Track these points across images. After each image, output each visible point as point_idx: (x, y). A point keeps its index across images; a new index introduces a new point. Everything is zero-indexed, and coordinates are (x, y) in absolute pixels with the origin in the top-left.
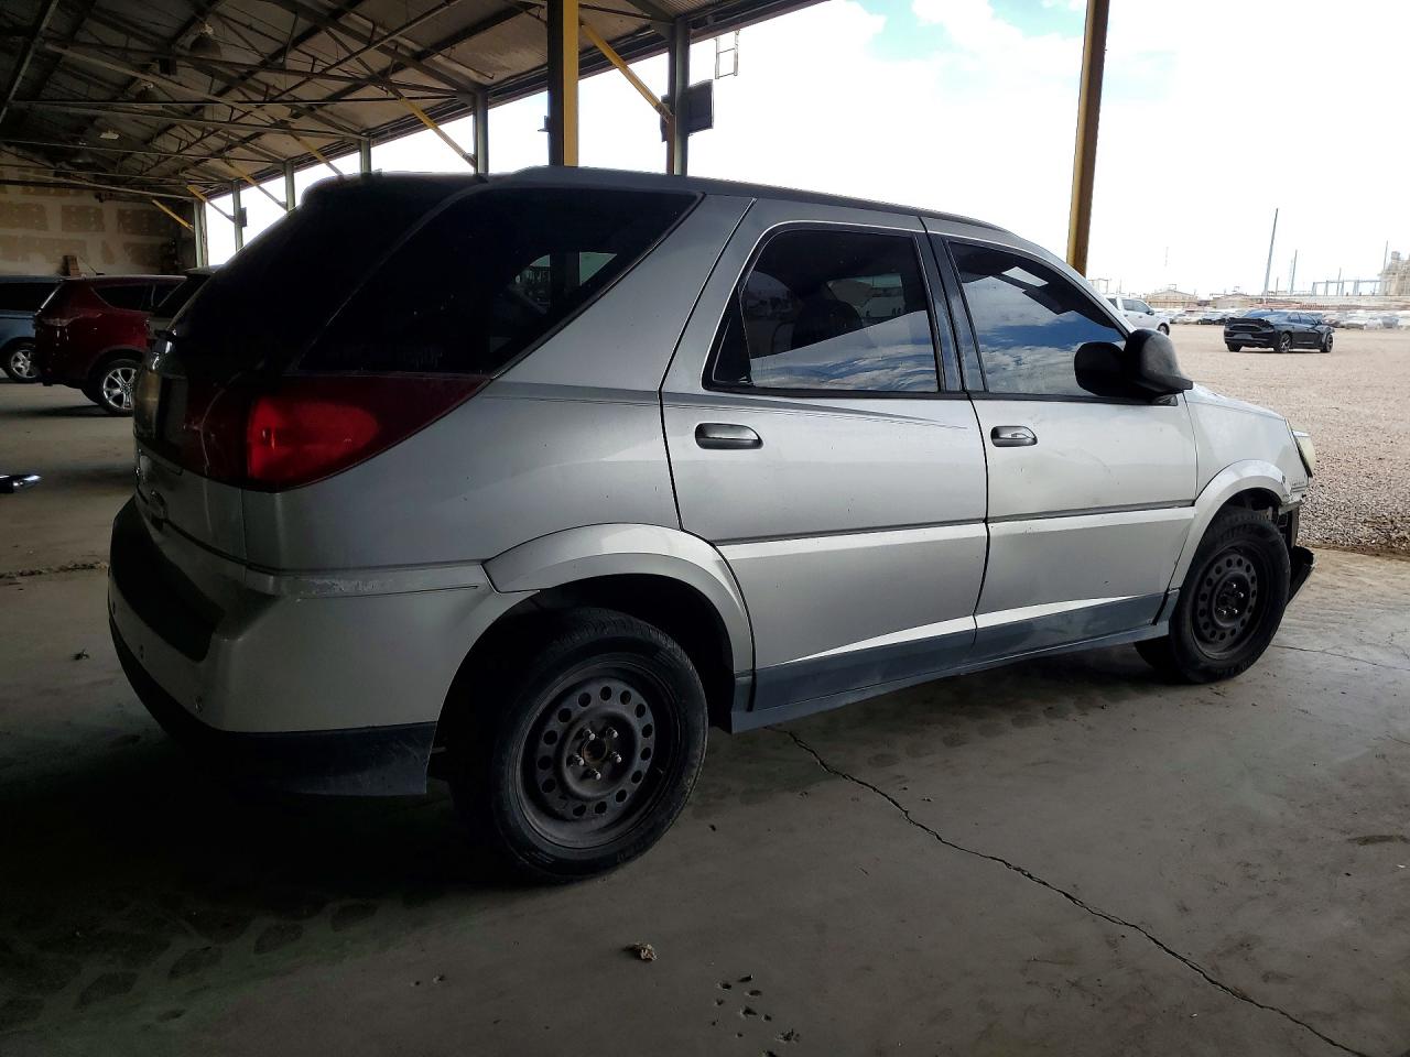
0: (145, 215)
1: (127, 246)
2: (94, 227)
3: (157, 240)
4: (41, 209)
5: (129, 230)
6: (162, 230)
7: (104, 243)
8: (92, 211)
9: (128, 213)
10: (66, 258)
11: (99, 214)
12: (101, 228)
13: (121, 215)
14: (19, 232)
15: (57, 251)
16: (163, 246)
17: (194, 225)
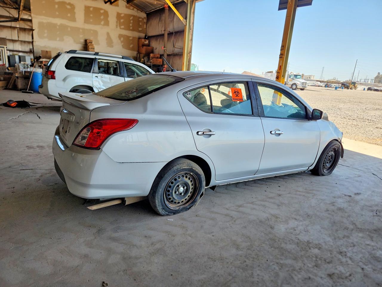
0: (131, 18)
1: (120, 36)
2: (102, 23)
3: (136, 34)
5: (123, 27)
6: (140, 29)
7: (108, 34)
8: (102, 11)
9: (122, 15)
10: (86, 41)
11: (106, 14)
12: (107, 24)
13: (119, 16)
14: (58, 21)
15: (81, 36)
16: (139, 38)
17: (186, 18)
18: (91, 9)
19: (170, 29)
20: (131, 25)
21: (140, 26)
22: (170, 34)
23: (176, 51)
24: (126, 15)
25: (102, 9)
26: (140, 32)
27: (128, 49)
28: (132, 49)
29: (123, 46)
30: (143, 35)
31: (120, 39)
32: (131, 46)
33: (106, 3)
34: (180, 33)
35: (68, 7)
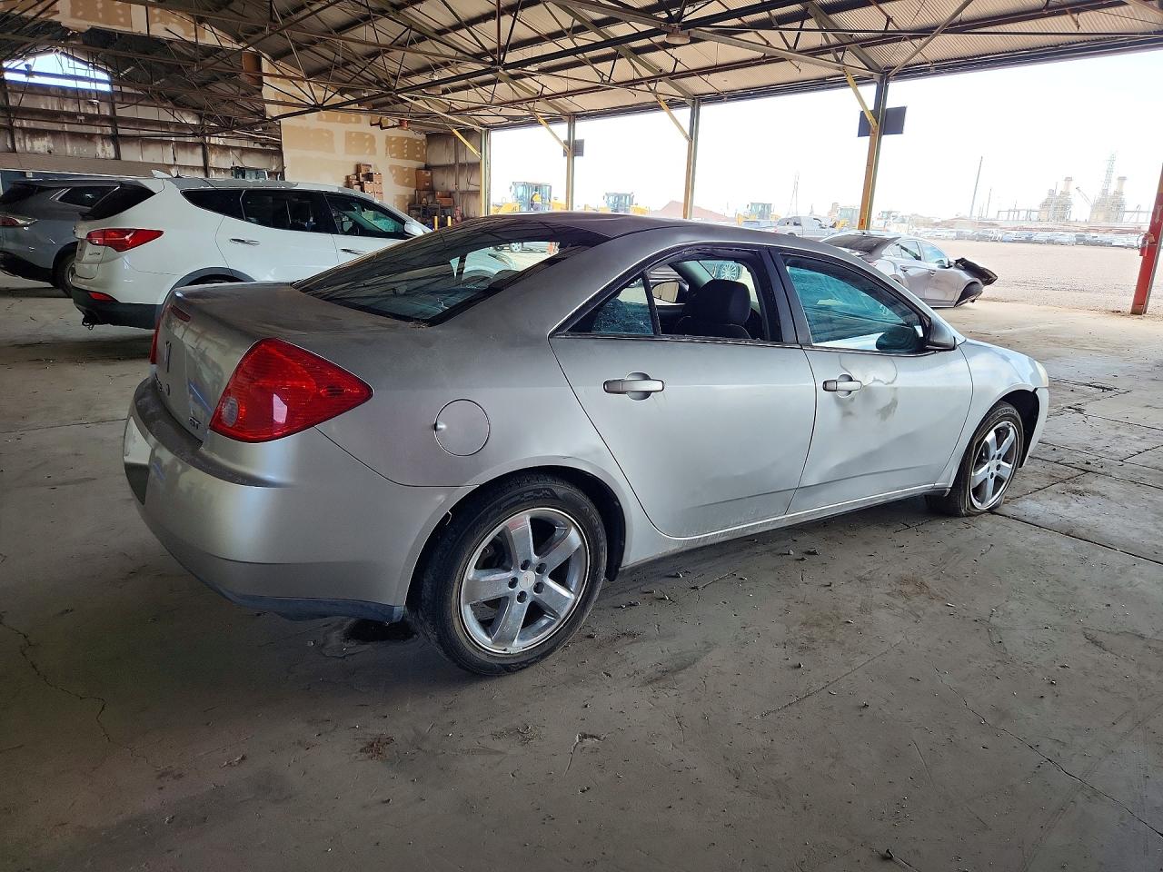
0: (405, 141)
1: (391, 168)
2: (367, 152)
3: (415, 164)
4: (330, 133)
5: (394, 155)
6: (418, 156)
8: (367, 137)
9: (393, 139)
11: (372, 139)
12: (374, 152)
13: (388, 139)
14: (313, 154)
15: (341, 171)
16: (418, 169)
17: (481, 152)
18: (354, 134)
19: (462, 160)
20: (405, 151)
21: (418, 152)
22: (463, 166)
23: (472, 188)
24: (398, 138)
25: (367, 134)
26: (417, 159)
27: (403, 185)
28: (408, 185)
29: (397, 182)
30: (422, 164)
31: (391, 171)
32: (407, 180)
33: (372, 125)
34: (475, 166)
35: (326, 135)
